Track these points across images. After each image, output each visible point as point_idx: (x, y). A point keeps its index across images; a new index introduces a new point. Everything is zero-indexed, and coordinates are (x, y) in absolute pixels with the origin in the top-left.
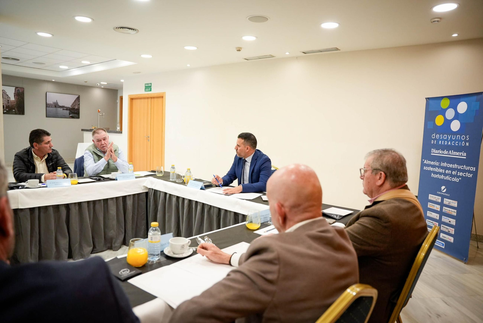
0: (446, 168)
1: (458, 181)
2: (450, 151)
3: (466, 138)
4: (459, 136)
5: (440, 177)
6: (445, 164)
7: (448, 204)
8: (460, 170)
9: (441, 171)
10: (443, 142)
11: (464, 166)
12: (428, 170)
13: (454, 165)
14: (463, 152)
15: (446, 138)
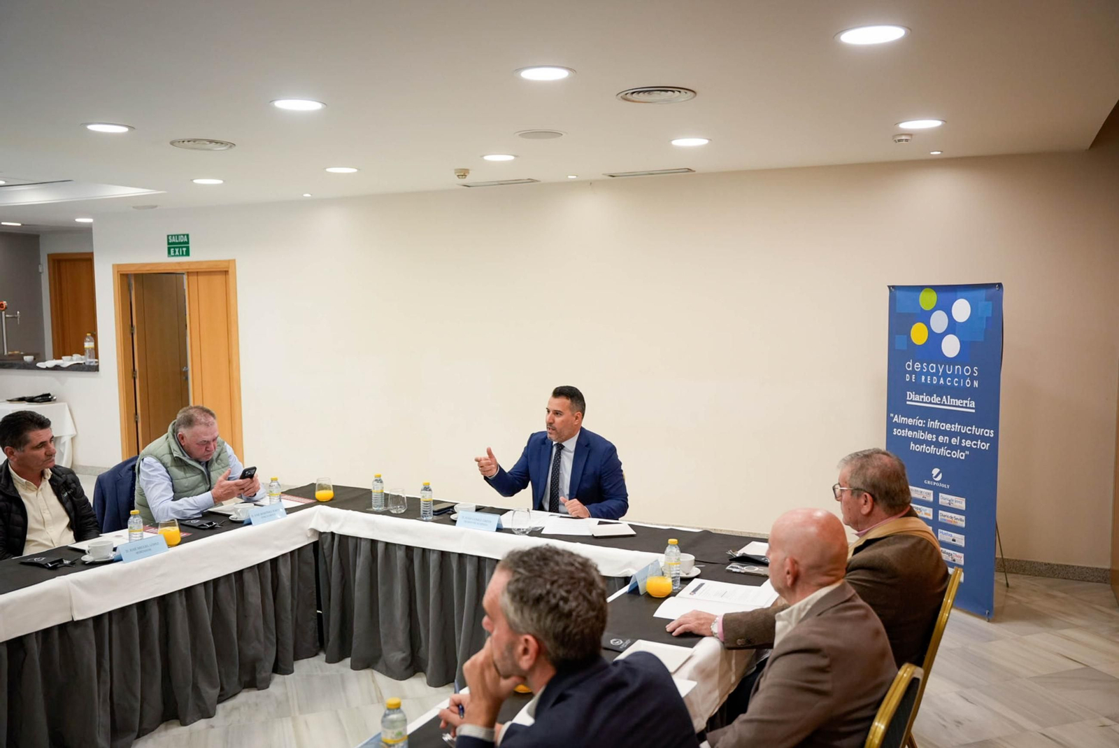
0: (938, 432)
1: (963, 458)
2: (944, 397)
3: (973, 372)
4: (959, 367)
5: (928, 450)
6: (936, 424)
7: (948, 505)
8: (966, 436)
9: (929, 437)
10: (929, 378)
11: (972, 426)
12: (903, 435)
13: (953, 426)
14: (969, 399)
15: (934, 371)
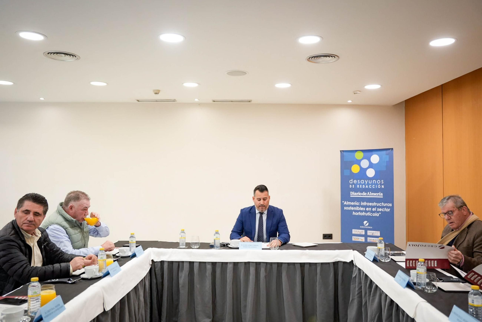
0: (366, 207)
1: (378, 216)
2: (368, 193)
3: (381, 182)
4: (375, 181)
5: (361, 214)
6: (365, 204)
7: (372, 235)
8: (379, 207)
9: (362, 209)
10: (361, 186)
11: (382, 203)
12: (349, 209)
13: (373, 203)
14: (380, 192)
15: (363, 183)
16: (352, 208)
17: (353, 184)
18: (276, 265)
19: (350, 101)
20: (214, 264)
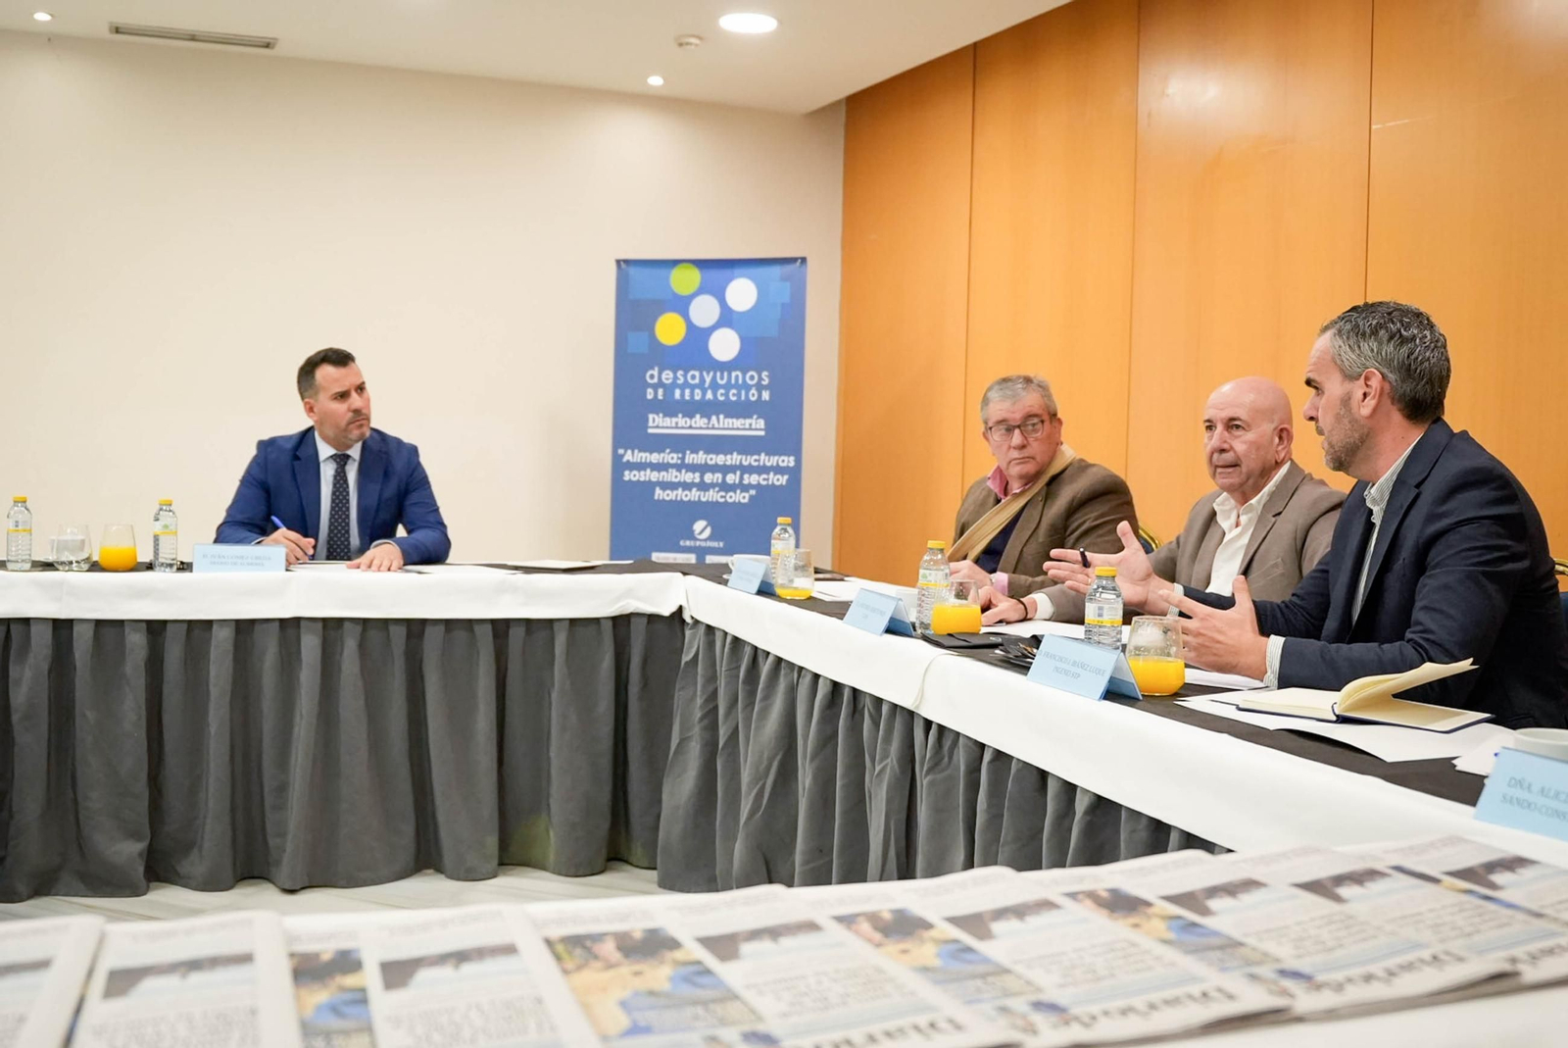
0: (704, 469)
1: (746, 500)
2: (714, 418)
4: (739, 373)
5: (686, 496)
6: (700, 458)
8: (750, 470)
9: (688, 477)
10: (687, 392)
11: (759, 455)
12: (642, 479)
13: (729, 457)
14: (755, 417)
15: (697, 381)
16: (654, 476)
17: (660, 384)
18: (402, 631)
19: (656, 81)
20: (155, 629)
